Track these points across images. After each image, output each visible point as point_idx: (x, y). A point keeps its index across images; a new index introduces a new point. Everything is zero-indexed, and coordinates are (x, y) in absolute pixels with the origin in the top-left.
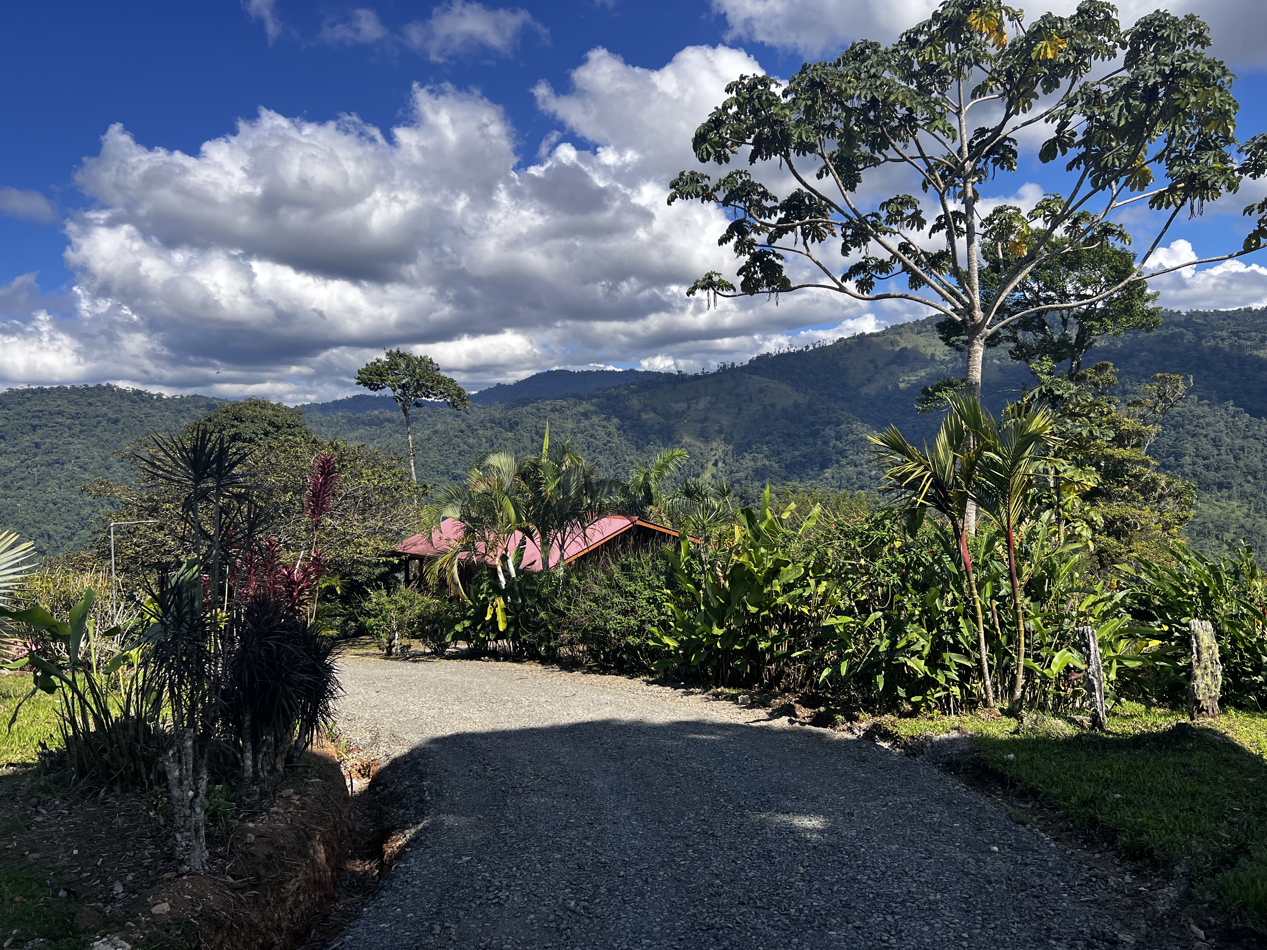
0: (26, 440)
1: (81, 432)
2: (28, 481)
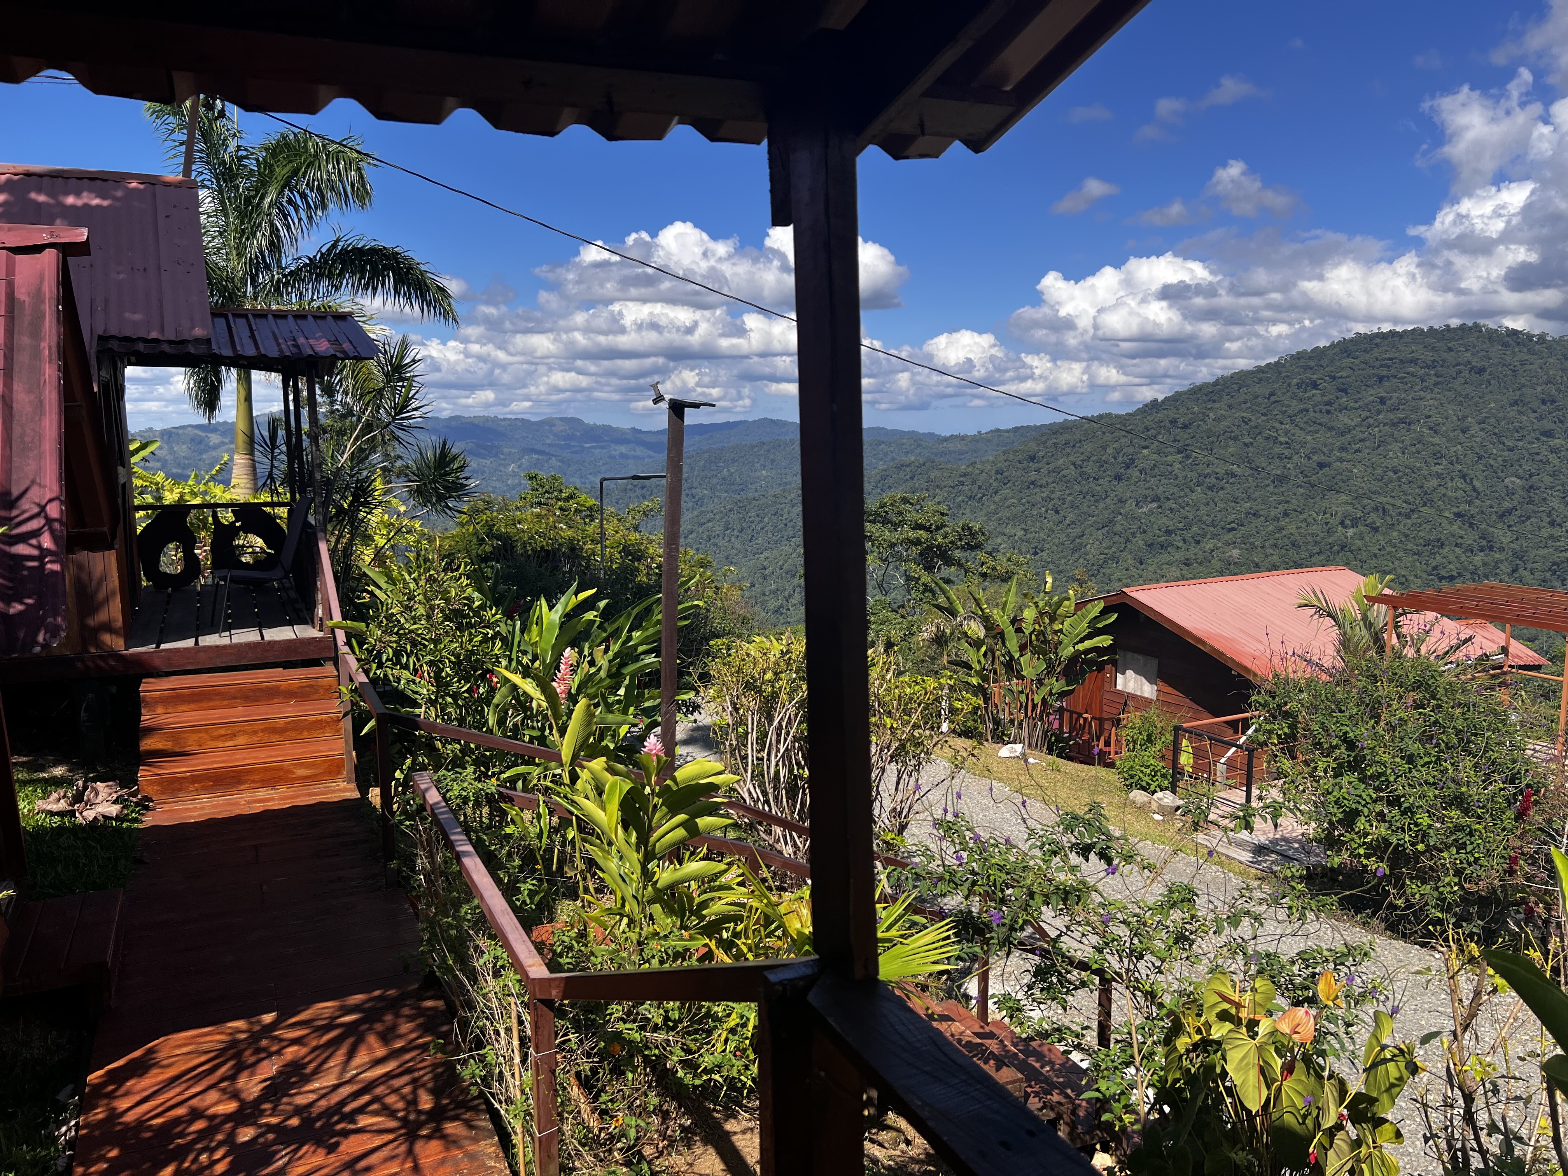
2: (1368, 443)
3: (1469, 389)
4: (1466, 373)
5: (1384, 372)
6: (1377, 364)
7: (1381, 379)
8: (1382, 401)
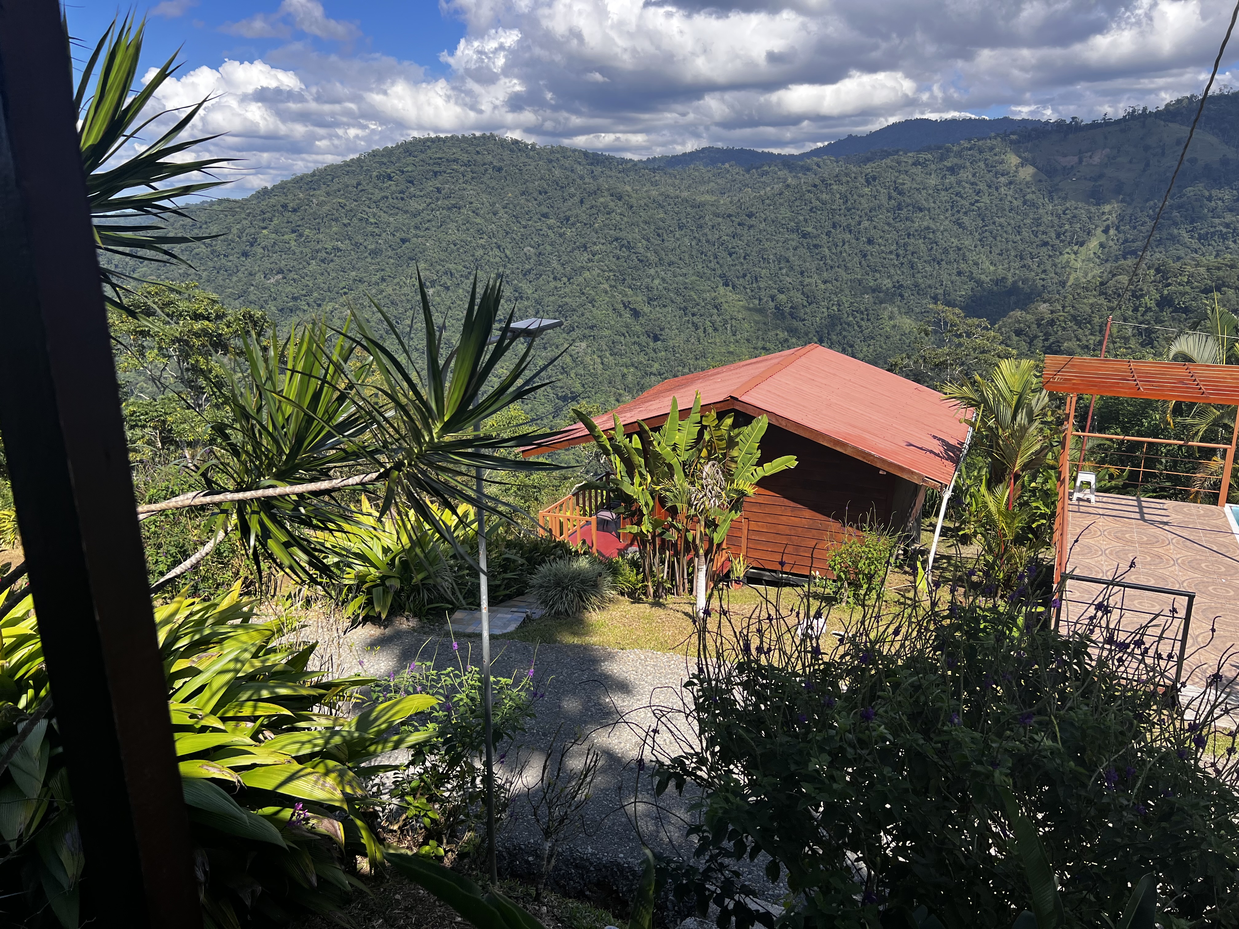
0: (430, 185)
1: (473, 178)
2: (433, 223)
3: (493, 183)
4: (490, 171)
5: (437, 169)
6: (431, 161)
7: (436, 174)
8: (439, 190)
